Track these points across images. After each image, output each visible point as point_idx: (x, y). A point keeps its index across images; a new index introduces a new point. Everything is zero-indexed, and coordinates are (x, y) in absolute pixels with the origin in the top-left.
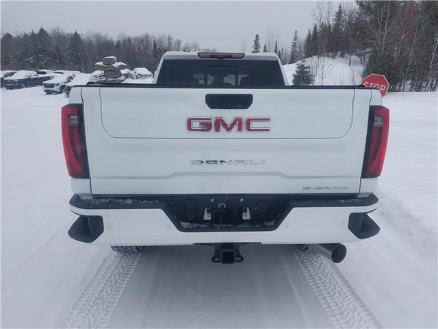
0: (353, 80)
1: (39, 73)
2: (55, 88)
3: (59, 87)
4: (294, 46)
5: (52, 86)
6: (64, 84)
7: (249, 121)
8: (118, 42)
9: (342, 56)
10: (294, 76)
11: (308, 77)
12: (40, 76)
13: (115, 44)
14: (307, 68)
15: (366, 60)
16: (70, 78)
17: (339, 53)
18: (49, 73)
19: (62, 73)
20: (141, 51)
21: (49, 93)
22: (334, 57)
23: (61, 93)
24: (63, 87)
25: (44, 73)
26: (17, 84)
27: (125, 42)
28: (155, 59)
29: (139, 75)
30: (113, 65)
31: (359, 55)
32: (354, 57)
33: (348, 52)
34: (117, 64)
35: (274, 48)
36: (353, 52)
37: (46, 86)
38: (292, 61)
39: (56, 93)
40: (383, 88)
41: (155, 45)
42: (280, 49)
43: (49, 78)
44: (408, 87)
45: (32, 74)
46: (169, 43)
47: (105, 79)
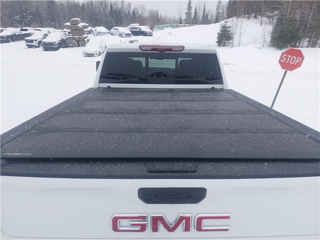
0: (264, 38)
1: (22, 30)
2: (35, 43)
3: (37, 42)
4: (218, 8)
5: (32, 41)
6: (41, 40)
7: (200, 220)
8: (83, 4)
9: (255, 17)
10: (218, 34)
11: (229, 35)
12: (23, 32)
13: (81, 5)
14: (228, 28)
15: (274, 21)
16: (46, 35)
17: (253, 15)
18: (30, 30)
19: (40, 30)
20: (101, 11)
21: (30, 47)
22: (249, 18)
23: (39, 47)
24: (40, 42)
25: (26, 30)
26: (5, 39)
27: (88, 4)
28: (112, 18)
29: (98, 32)
30: (78, 25)
31: (269, 17)
32: (264, 19)
33: (260, 15)
34: (81, 25)
35: (203, 10)
36: (264, 14)
37: (27, 41)
38: (217, 21)
39: (36, 47)
40: (299, 60)
41: (111, 7)
42: (207, 10)
43: (29, 35)
44: (306, 44)
45: (16, 31)
46: (122, 5)
47: (72, 36)
